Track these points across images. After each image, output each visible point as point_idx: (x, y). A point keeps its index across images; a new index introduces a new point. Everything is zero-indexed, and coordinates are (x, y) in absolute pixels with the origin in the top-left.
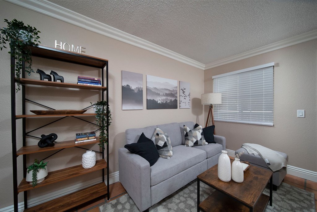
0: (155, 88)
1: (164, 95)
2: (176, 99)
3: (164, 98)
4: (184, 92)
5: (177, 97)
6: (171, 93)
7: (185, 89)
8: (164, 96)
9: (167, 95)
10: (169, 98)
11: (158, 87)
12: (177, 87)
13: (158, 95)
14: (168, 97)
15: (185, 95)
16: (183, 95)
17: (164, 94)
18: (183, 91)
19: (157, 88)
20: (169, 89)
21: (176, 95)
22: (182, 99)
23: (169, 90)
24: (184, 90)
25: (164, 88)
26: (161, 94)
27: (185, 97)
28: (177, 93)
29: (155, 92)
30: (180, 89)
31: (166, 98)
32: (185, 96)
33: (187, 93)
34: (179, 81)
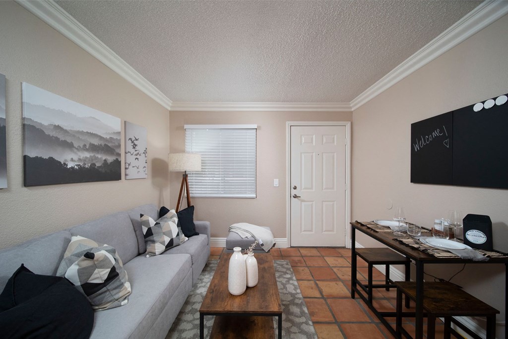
0: (55, 126)
1: (85, 149)
2: (117, 159)
3: (87, 155)
4: (134, 144)
5: (119, 155)
6: (105, 145)
7: (137, 140)
8: (87, 150)
9: (94, 148)
10: (99, 156)
11: (65, 125)
12: (119, 133)
13: (69, 146)
14: (98, 153)
15: (137, 152)
16: (132, 151)
17: (85, 145)
18: (133, 142)
19: (65, 128)
20: (99, 134)
21: (117, 151)
22: (131, 159)
23: (101, 138)
24: (136, 142)
25: (85, 131)
26: (76, 145)
27: (136, 155)
28: (119, 146)
29: (57, 139)
30: (127, 139)
31: (92, 155)
32: (138, 154)
33: (140, 148)
34: (125, 122)
